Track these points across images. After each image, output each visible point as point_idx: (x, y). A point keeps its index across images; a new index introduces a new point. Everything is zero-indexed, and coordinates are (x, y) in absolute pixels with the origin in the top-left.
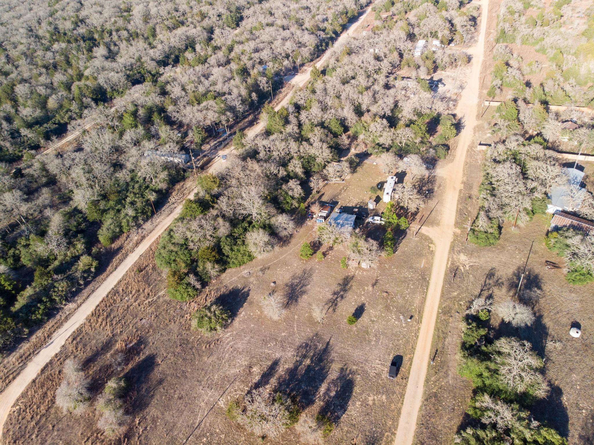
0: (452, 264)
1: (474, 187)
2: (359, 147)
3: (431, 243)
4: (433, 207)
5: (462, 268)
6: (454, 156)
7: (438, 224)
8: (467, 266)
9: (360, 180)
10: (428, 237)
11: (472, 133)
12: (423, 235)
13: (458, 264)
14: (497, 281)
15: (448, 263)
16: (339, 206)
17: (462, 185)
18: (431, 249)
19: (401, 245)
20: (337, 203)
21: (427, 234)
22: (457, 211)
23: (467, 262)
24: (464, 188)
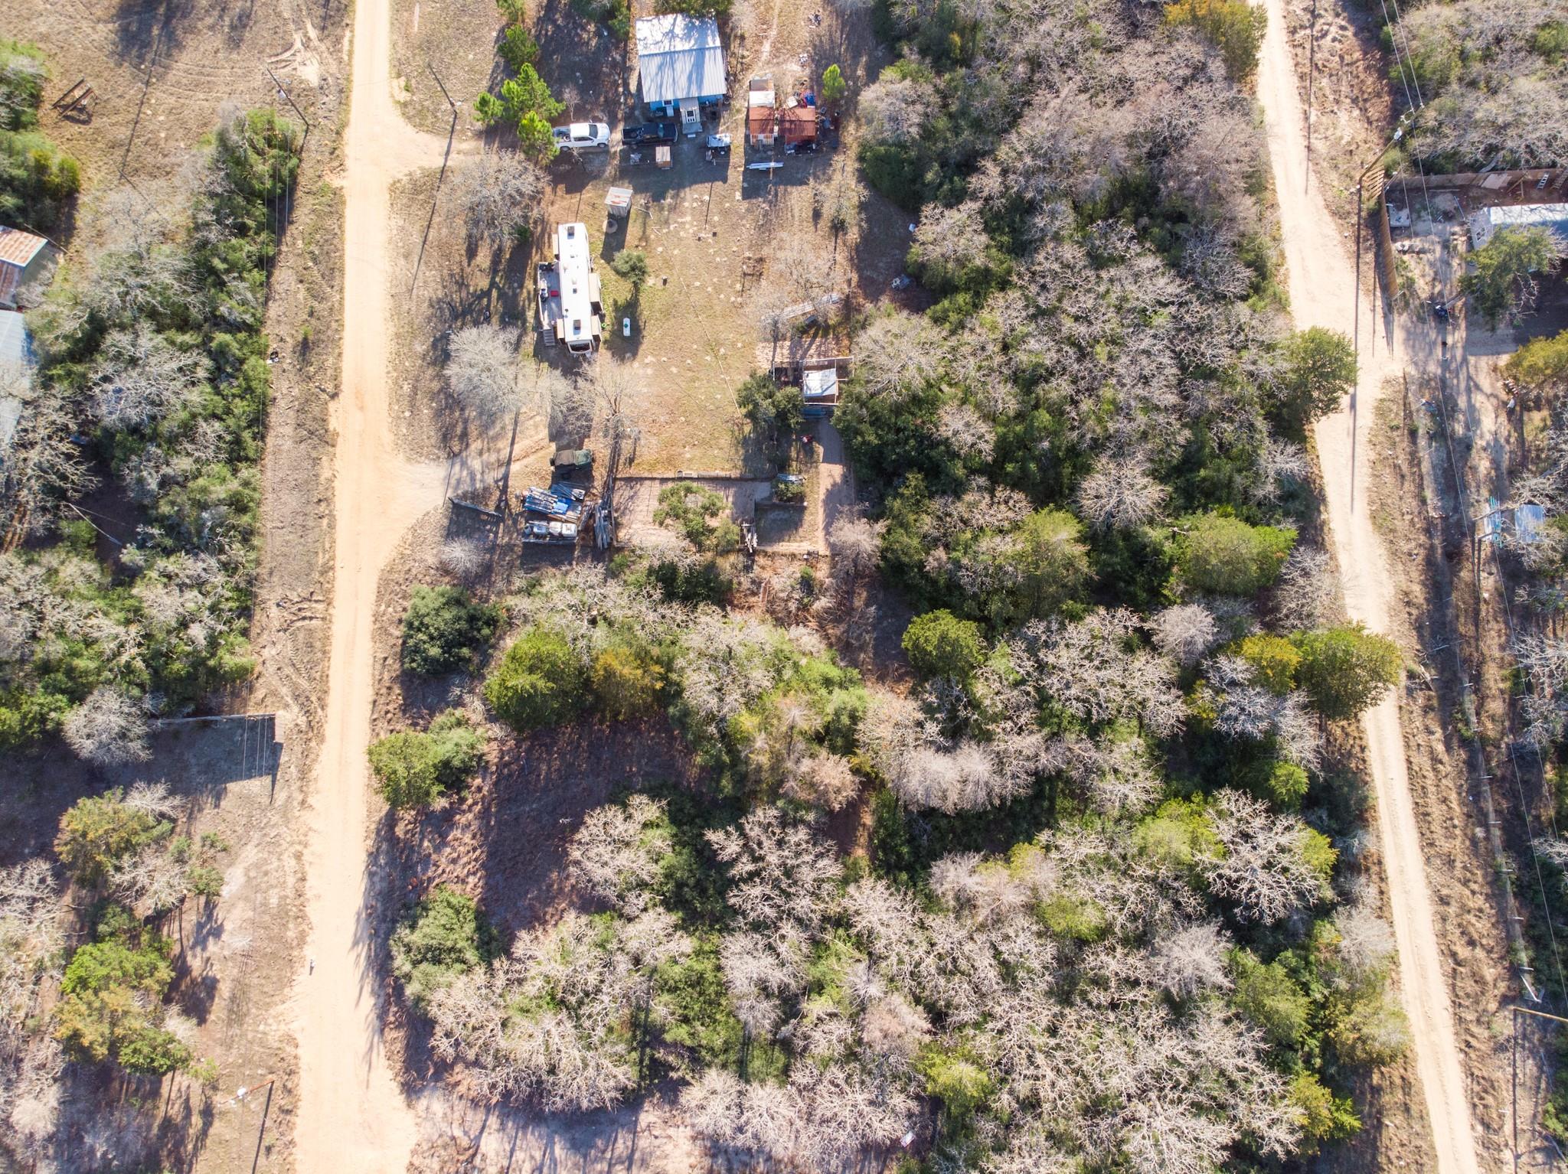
0: (338, 40)
1: (288, 430)
2: (797, 569)
3: (405, 105)
4: (423, 267)
5: (313, 33)
6: (381, 631)
7: (394, 188)
8: (298, 45)
9: (714, 352)
10: (419, 126)
11: (312, 886)
12: (433, 130)
13: (323, 47)
14: (221, 17)
15: (351, 42)
16: (735, 174)
17: (333, 424)
18: (402, 81)
19: (489, 68)
20: (748, 194)
21: (424, 138)
22: (342, 271)
23: (299, 58)
24: (325, 410)
